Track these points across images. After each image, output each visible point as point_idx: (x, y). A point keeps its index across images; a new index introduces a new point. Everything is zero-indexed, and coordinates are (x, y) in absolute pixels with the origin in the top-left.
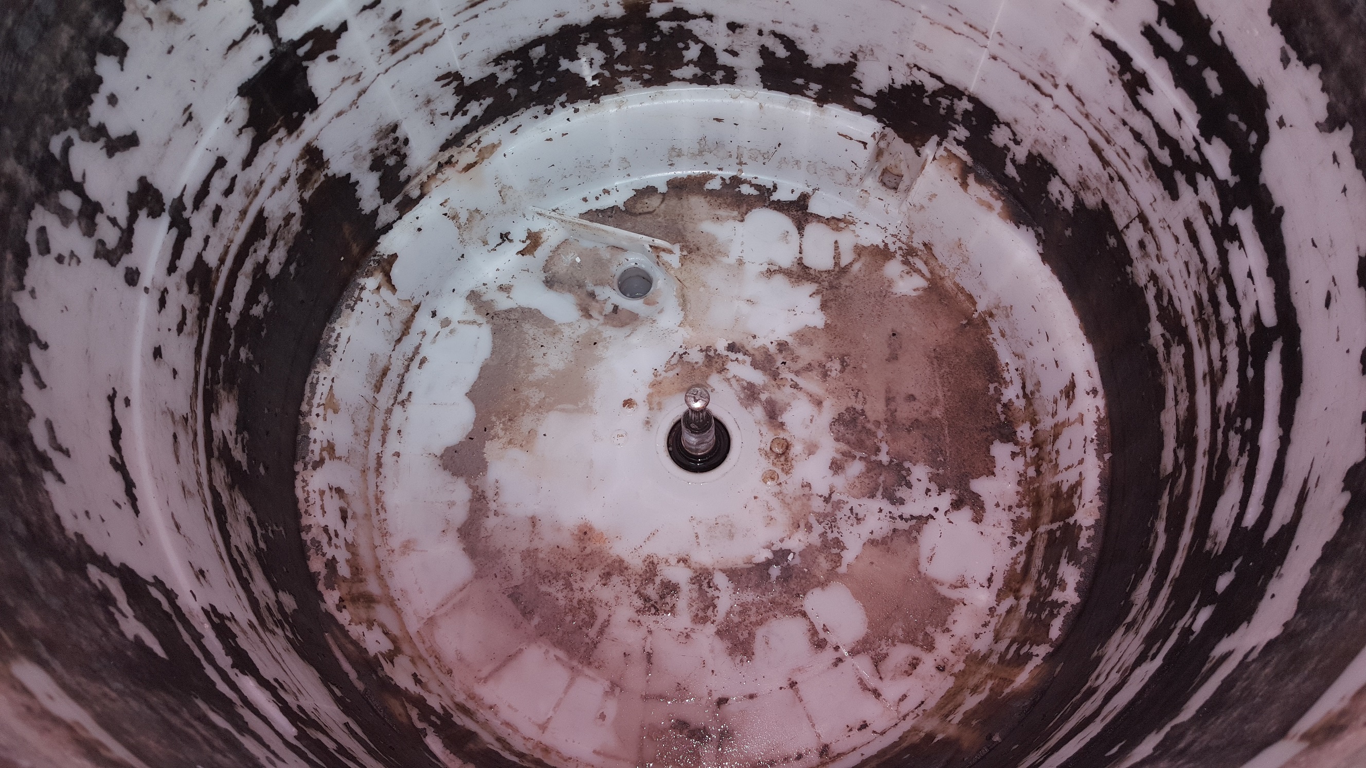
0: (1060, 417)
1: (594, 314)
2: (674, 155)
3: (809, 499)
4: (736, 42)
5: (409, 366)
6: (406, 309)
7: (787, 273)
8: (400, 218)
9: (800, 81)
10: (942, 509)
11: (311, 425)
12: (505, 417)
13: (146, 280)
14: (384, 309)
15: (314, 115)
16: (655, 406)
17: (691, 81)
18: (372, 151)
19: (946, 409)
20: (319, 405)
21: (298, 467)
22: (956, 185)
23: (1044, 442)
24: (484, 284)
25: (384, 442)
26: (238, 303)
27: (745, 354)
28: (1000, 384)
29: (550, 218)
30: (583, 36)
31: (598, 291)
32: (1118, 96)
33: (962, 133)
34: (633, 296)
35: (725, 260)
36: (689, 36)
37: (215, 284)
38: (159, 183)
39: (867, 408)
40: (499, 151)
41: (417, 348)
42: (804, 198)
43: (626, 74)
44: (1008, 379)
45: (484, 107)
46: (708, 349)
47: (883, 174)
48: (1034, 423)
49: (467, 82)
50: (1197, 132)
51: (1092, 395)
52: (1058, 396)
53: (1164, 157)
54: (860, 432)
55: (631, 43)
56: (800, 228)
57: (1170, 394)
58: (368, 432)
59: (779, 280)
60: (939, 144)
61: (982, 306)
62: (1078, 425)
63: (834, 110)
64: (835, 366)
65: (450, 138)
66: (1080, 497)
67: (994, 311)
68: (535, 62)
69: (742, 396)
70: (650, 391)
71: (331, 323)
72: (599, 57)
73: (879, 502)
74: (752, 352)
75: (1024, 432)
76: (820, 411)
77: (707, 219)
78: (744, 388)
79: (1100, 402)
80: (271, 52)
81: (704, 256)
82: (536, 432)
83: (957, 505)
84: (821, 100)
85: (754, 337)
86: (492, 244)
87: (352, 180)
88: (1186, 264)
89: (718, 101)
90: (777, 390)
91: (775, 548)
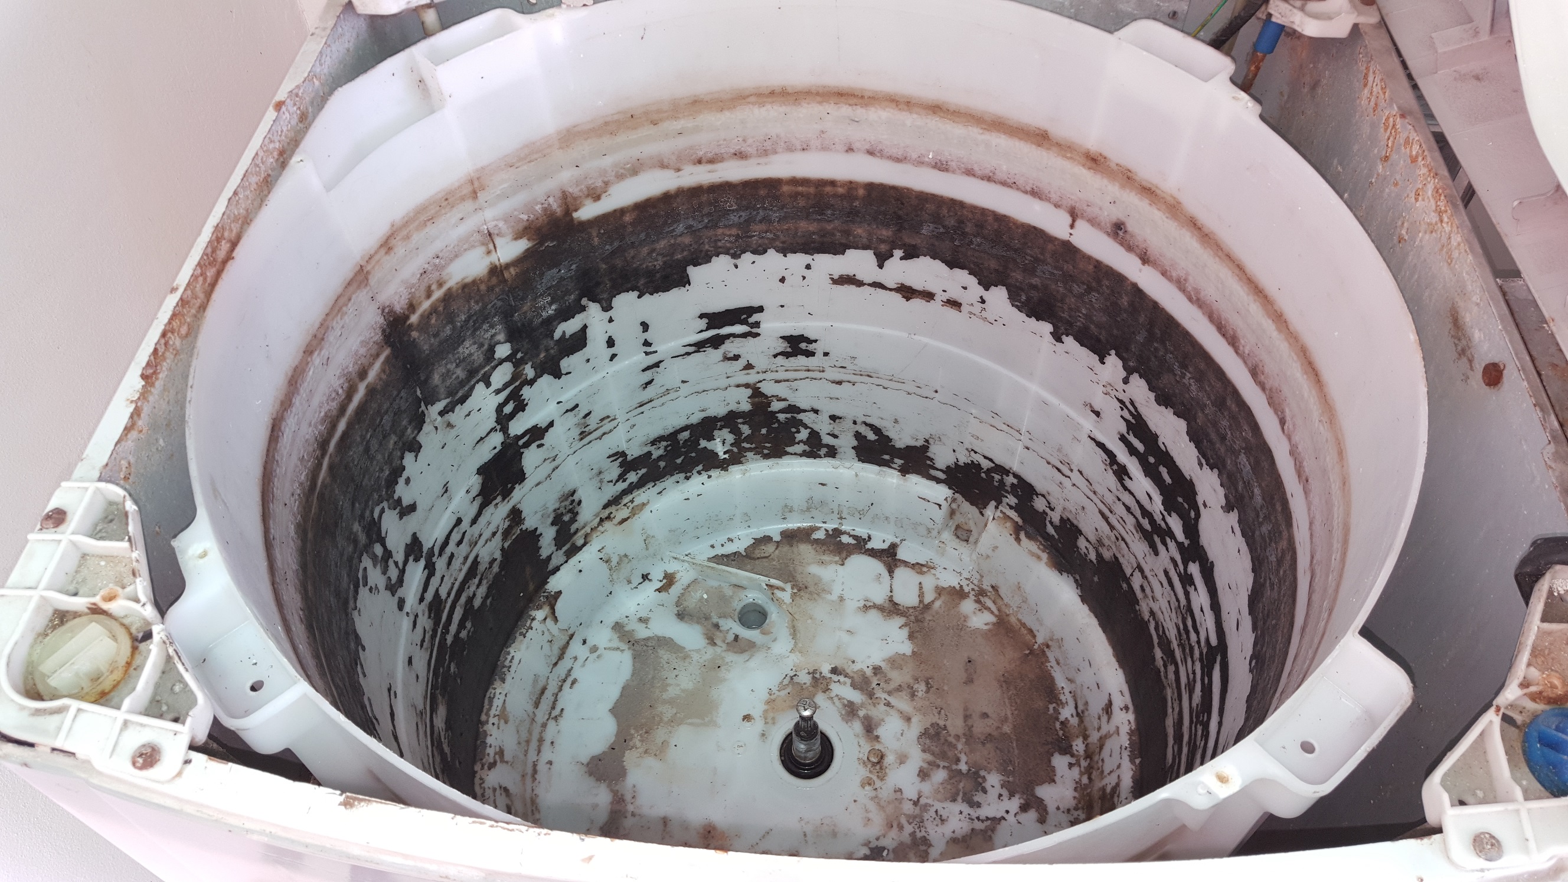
0: (1103, 731)
1: (718, 642)
2: (787, 511)
3: (900, 803)
4: (836, 428)
5: (562, 686)
6: (563, 637)
7: (880, 608)
8: (566, 562)
9: (887, 457)
10: (1013, 811)
11: (488, 733)
12: (642, 729)
13: (407, 608)
14: (547, 637)
15: (521, 486)
16: (769, 720)
17: (801, 455)
18: (555, 510)
19: (1015, 726)
20: (495, 716)
21: (477, 767)
22: (1012, 539)
23: (1093, 753)
24: (627, 617)
25: (539, 752)
26: (453, 628)
27: (846, 677)
28: (1058, 705)
29: (683, 561)
30: (719, 424)
31: (722, 622)
32: (1111, 480)
33: (1012, 500)
34: (749, 627)
35: (829, 597)
36: (801, 423)
37: (443, 612)
38: (422, 538)
39: (948, 724)
40: (648, 509)
41: (570, 671)
42: (893, 547)
43: (750, 450)
44: (1064, 701)
45: (639, 475)
46: (815, 672)
47: (956, 529)
48: (1086, 737)
49: (629, 458)
50: (1162, 508)
51: (1124, 711)
52: (1101, 712)
53: (1146, 523)
54: (943, 744)
55: (755, 429)
56: (891, 572)
57: (1169, 704)
58: (528, 742)
59: (874, 614)
60: (997, 507)
61: (1040, 639)
62: (1115, 736)
63: (914, 479)
64: (921, 687)
65: (611, 499)
66: (1118, 796)
67: (1050, 643)
68: (681, 442)
69: (843, 712)
70: (766, 707)
71: (507, 648)
72: (730, 438)
73: (960, 806)
74: (851, 674)
75: (1079, 746)
76: (909, 726)
77: (813, 563)
78: (845, 706)
79: (1131, 716)
80: (502, 443)
81: (811, 593)
82: (668, 743)
83: (1024, 808)
84: (904, 471)
85: (853, 662)
86: (635, 583)
87: (538, 533)
88: (1169, 602)
89: (822, 470)
90: (872, 708)
91: (872, 845)
